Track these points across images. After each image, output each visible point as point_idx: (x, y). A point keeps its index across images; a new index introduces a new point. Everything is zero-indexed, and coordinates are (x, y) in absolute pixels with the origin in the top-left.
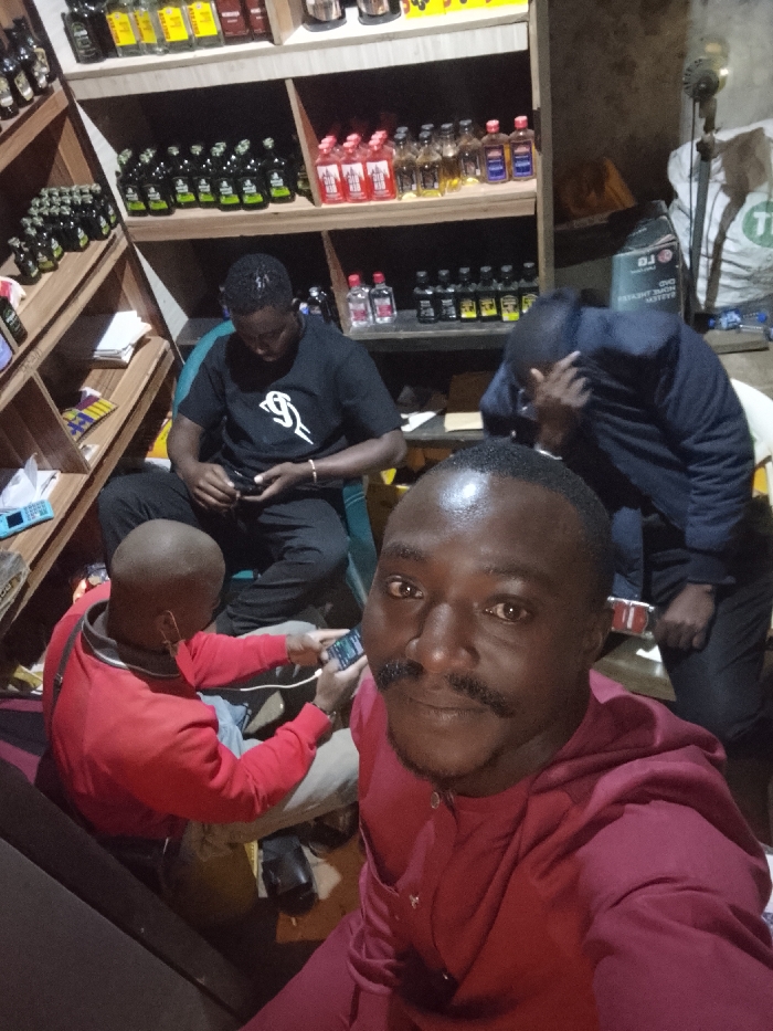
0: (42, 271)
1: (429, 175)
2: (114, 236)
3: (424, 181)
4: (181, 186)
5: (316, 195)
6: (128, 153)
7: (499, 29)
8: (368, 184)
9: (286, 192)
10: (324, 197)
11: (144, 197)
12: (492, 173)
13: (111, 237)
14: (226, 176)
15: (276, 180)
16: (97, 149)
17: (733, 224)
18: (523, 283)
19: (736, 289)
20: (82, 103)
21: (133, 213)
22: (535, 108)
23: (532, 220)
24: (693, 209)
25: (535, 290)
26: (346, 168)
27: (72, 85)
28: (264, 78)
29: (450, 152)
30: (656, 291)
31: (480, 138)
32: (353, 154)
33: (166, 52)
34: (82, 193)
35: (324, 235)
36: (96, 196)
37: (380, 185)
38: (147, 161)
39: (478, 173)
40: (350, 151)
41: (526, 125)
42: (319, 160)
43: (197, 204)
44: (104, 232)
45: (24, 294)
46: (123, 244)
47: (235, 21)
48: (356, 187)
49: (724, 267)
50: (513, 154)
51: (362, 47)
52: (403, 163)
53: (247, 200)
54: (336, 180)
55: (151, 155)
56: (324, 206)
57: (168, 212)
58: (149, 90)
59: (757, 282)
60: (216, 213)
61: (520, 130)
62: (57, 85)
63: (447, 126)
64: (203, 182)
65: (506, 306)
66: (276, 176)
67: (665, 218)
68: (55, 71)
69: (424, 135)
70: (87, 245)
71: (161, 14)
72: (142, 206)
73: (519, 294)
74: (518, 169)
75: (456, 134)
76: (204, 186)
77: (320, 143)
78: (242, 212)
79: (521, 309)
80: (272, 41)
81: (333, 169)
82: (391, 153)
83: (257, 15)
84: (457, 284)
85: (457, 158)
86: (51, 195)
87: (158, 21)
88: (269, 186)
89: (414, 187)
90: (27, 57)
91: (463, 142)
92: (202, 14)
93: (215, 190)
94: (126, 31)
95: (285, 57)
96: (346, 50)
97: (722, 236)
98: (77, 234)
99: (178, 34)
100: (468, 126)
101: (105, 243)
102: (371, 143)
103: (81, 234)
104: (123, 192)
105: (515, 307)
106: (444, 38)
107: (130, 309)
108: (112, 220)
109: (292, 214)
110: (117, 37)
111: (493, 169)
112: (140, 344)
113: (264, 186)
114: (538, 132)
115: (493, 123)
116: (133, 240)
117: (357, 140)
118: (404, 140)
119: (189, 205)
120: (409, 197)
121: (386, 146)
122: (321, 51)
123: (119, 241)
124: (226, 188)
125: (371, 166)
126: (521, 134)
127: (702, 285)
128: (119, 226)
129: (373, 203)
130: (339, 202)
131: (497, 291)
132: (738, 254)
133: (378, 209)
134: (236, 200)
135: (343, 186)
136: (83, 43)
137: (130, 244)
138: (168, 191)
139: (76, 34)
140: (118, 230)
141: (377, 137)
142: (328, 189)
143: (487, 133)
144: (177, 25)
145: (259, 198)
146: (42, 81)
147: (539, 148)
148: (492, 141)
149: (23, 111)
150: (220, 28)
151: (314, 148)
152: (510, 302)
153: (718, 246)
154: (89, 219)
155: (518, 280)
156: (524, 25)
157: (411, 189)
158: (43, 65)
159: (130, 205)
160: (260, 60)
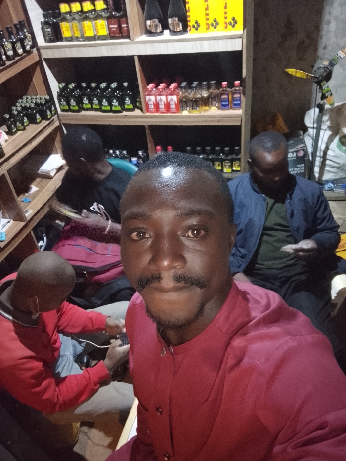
0: (18, 130)
1: (195, 103)
2: (53, 120)
3: (193, 106)
4: (86, 101)
5: (144, 109)
6: (64, 84)
7: (229, 40)
8: (167, 106)
9: (131, 107)
10: (148, 110)
11: (68, 104)
12: (223, 105)
13: (51, 119)
14: (105, 97)
15: (127, 101)
16: (50, 81)
17: (332, 143)
18: (234, 156)
19: (332, 172)
20: (45, 60)
21: (63, 110)
22: (243, 77)
23: (239, 127)
24: (314, 136)
25: (239, 160)
26: (158, 98)
27: (42, 51)
28: (125, 54)
29: (205, 94)
30: (295, 169)
31: (219, 89)
32: (161, 92)
33: (84, 41)
34: (41, 99)
35: (146, 127)
36: (47, 101)
37: (173, 106)
38: (71, 88)
39: (217, 105)
40: (161, 90)
41: (239, 85)
42: (147, 93)
43: (92, 109)
44: (49, 117)
45: (8, 139)
46: (57, 124)
47: (115, 29)
48: (162, 107)
49: (328, 162)
50: (233, 98)
51: (169, 44)
52: (183, 98)
53: (114, 108)
54: (153, 103)
55: (73, 86)
56: (147, 114)
57: (78, 111)
58: (75, 56)
59: (342, 170)
60: (100, 113)
61: (237, 87)
62: (35, 50)
63: (205, 83)
64: (95, 99)
65: (226, 166)
66: (127, 99)
67: (301, 137)
68: (35, 44)
69: (194, 86)
70: (40, 122)
71: (83, 24)
72: (67, 108)
73: (232, 161)
74: (235, 105)
75: (209, 87)
76: (95, 101)
77: (148, 86)
78: (111, 114)
79: (232, 168)
80: (130, 39)
81: (153, 98)
82: (179, 93)
83: (124, 27)
84: (204, 154)
85: (208, 98)
86: (27, 99)
87: (81, 26)
88: (124, 104)
89: (188, 108)
90: (22, 36)
91: (211, 91)
92: (101, 25)
93: (100, 103)
94: (68, 30)
95: (135, 46)
96: (162, 45)
97: (327, 148)
98: (36, 116)
99: (89, 33)
100: (214, 84)
101: (48, 122)
102: (170, 87)
103: (38, 116)
104: (60, 101)
105: (230, 166)
106: (205, 43)
107: (57, 153)
108: (53, 112)
109: (133, 117)
110: (64, 33)
111: (223, 103)
112: (60, 169)
113: (122, 103)
114: (244, 88)
115: (225, 83)
116: (61, 122)
117: (164, 86)
118: (185, 87)
119: (88, 109)
120: (185, 113)
121: (177, 90)
122: (151, 44)
123: (55, 122)
124: (105, 102)
125: (169, 97)
126: (237, 88)
127: (317, 169)
128: (56, 115)
129: (169, 114)
130: (154, 112)
131: (222, 159)
132: (334, 156)
133: (171, 117)
134: (109, 108)
135: (157, 105)
136: (49, 34)
137: (60, 123)
138: (79, 102)
139: (46, 30)
140: (55, 117)
141: (173, 85)
142: (149, 107)
143: (222, 87)
144: (90, 29)
145: (119, 108)
146: (28, 48)
147: (244, 94)
148: (223, 91)
149: (17, 59)
150: (108, 33)
151: (145, 89)
152: (227, 164)
153: (325, 153)
154: (43, 110)
155: (232, 155)
156: (241, 39)
157: (186, 109)
158: (29, 41)
159: (62, 107)
160: (123, 46)
